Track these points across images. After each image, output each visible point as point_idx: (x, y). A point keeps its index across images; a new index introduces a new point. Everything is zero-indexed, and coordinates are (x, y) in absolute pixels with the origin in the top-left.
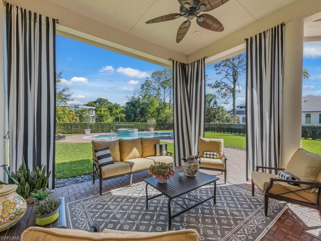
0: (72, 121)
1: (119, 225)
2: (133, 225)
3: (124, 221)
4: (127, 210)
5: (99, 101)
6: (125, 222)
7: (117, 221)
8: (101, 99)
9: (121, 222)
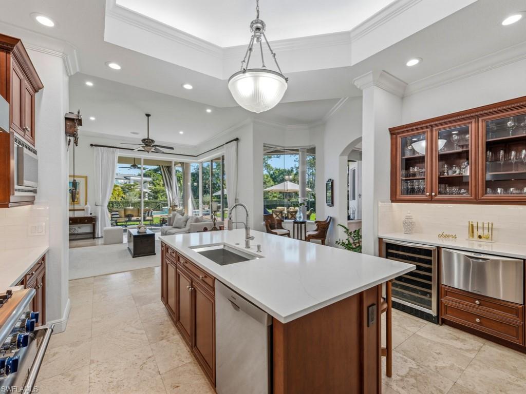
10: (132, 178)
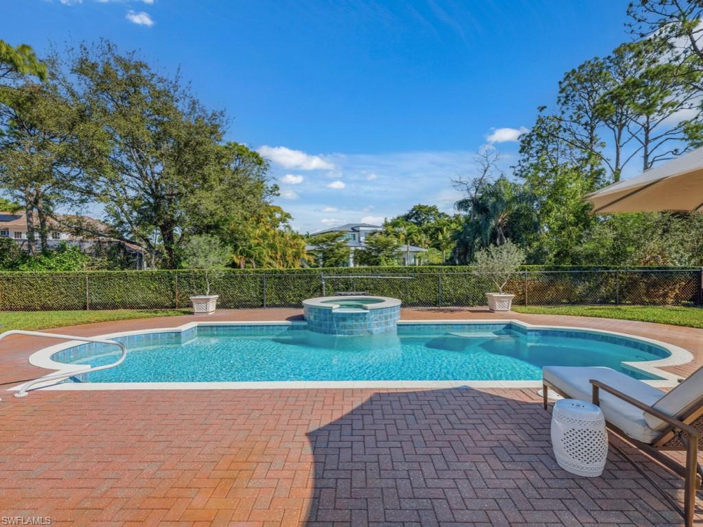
0: (293, 264)
5: (417, 213)
8: (420, 207)
10: (361, 229)
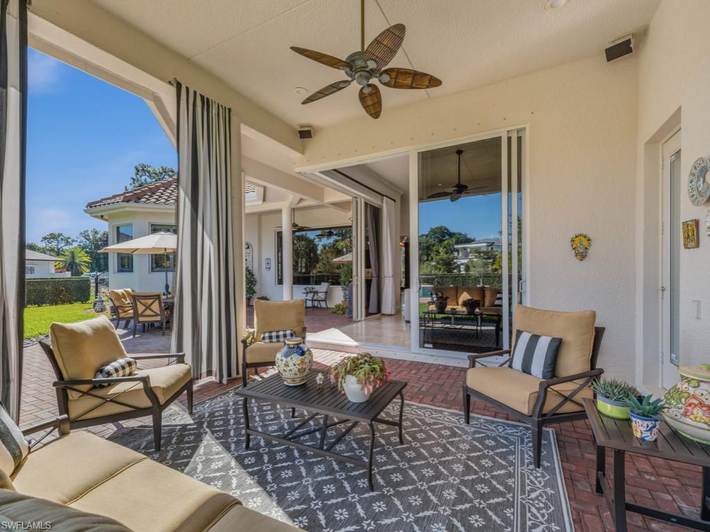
1: (459, 507)
2: (436, 488)
3: (441, 509)
4: (407, 524)
6: (441, 506)
7: (454, 520)
9: (449, 512)
